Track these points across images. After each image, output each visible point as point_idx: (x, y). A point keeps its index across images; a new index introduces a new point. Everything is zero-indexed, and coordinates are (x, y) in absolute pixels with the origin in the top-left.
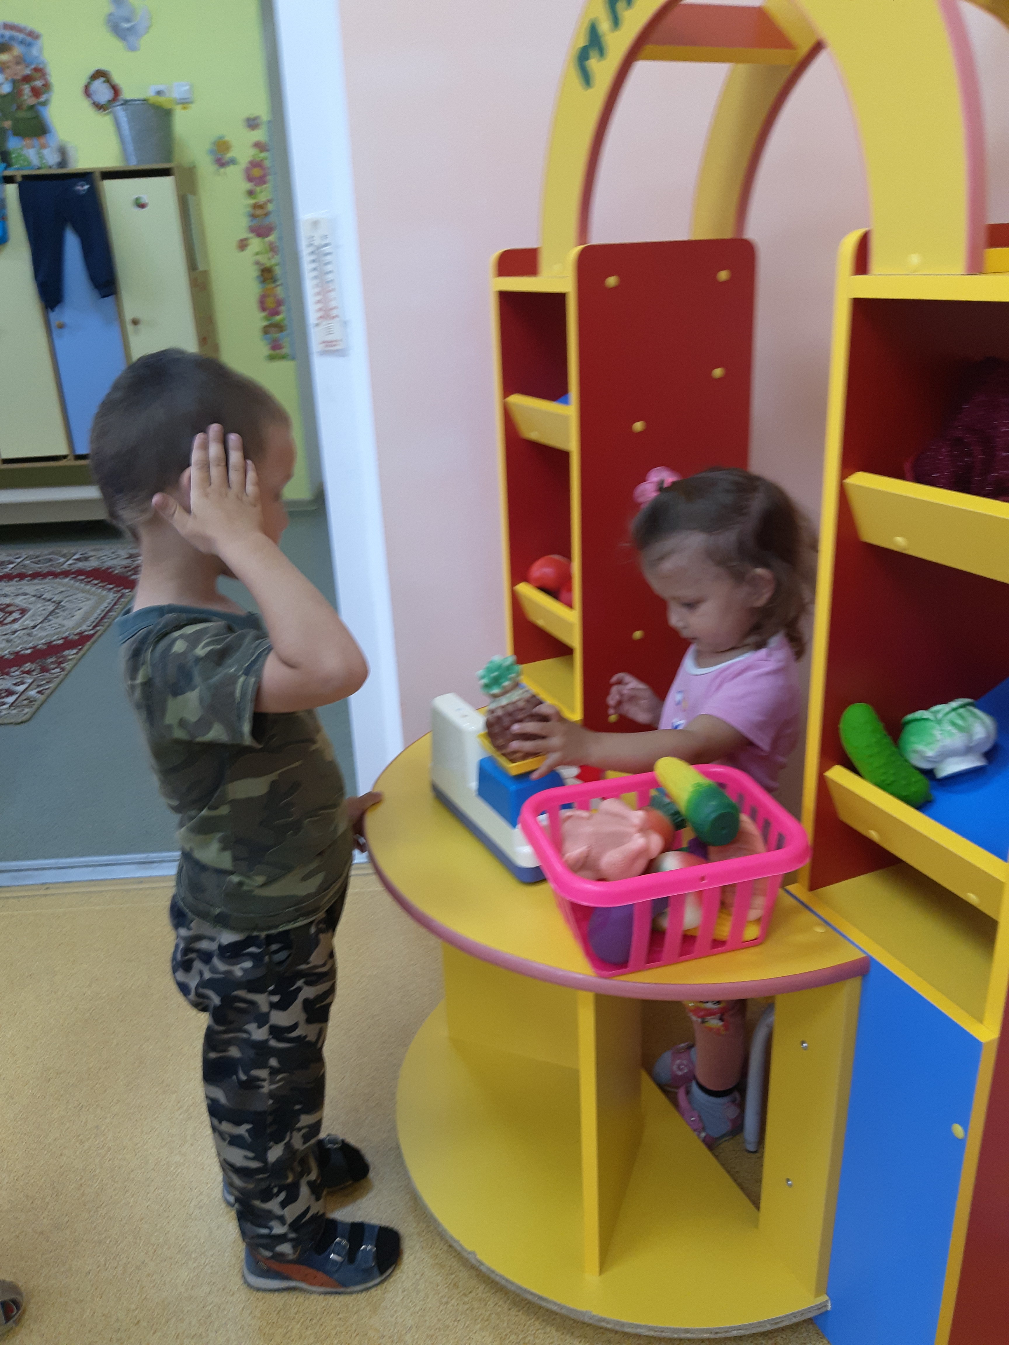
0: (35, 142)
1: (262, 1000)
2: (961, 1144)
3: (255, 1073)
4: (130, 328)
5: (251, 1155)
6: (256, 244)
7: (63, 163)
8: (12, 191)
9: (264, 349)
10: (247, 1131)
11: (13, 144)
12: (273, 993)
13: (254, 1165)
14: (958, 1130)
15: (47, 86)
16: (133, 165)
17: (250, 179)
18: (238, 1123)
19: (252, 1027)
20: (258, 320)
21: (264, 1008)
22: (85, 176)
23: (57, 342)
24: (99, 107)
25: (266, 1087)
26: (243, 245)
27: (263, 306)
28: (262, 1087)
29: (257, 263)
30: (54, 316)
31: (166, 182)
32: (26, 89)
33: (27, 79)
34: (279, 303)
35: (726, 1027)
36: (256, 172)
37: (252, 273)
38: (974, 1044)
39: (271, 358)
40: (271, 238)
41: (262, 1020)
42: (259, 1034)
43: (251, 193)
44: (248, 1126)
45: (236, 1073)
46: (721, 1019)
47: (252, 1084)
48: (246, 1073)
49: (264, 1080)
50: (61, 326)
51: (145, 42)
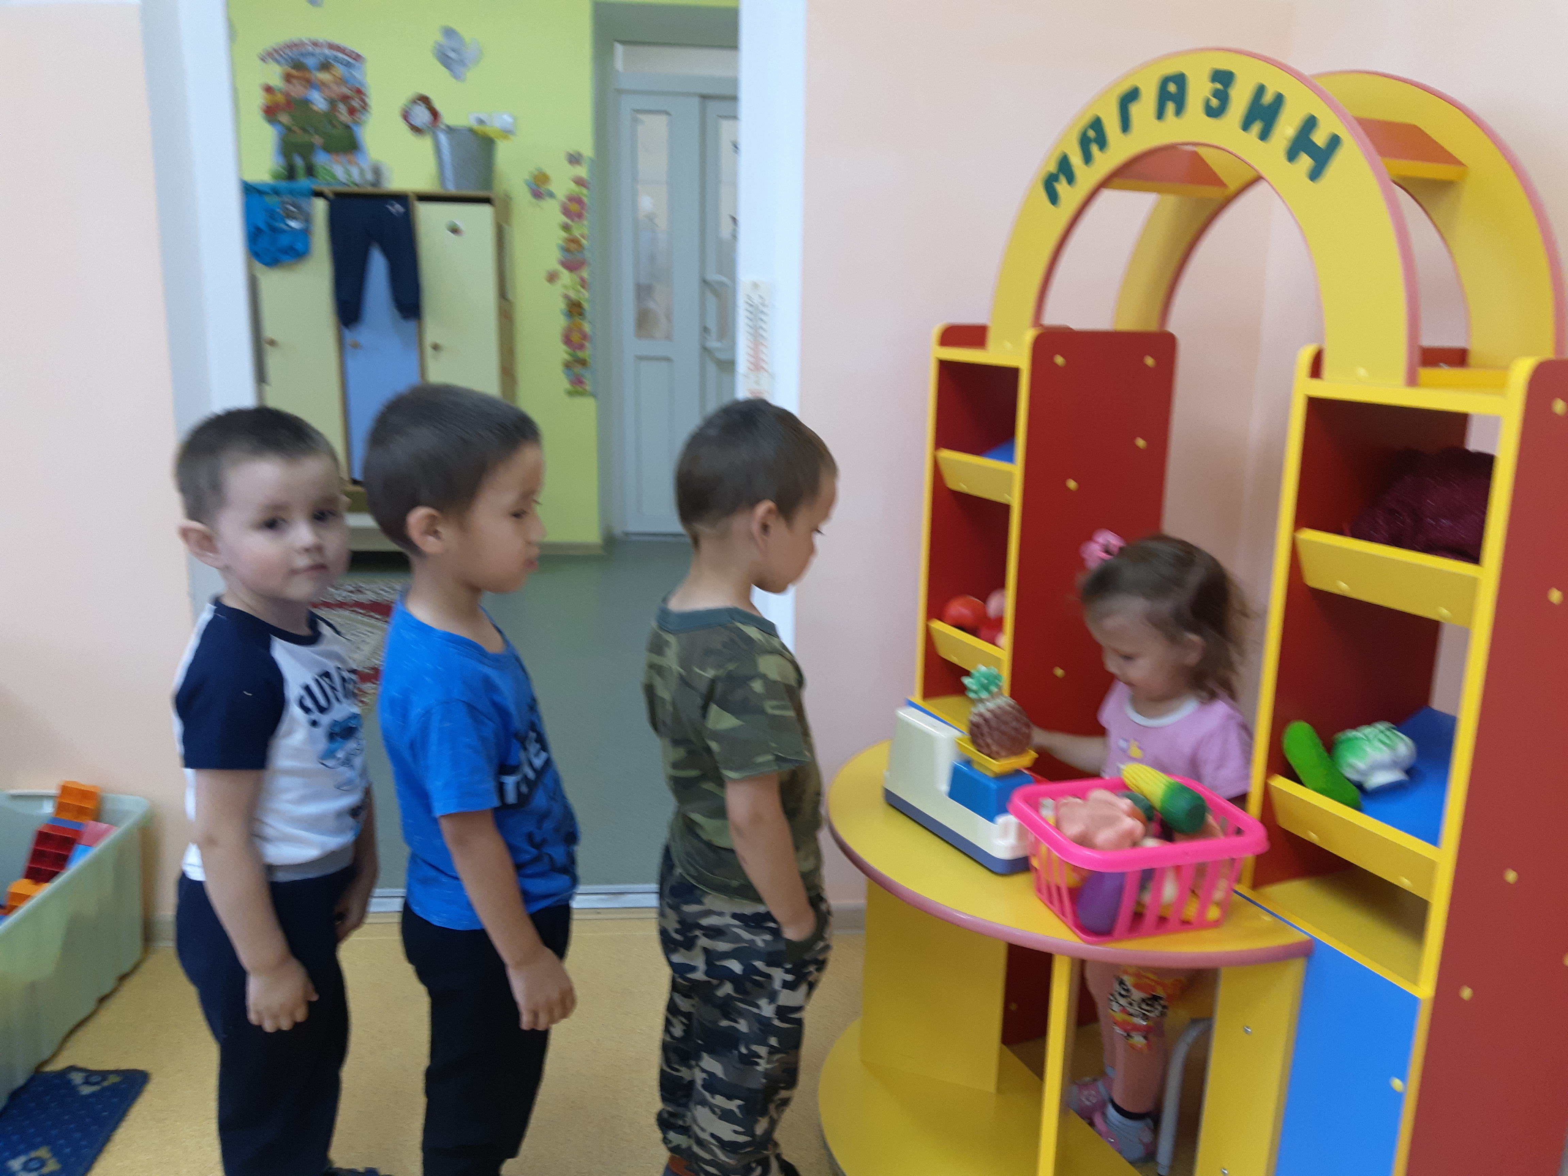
0: (342, 158)
1: (779, 975)
2: (1399, 1097)
3: (755, 1048)
4: (429, 351)
5: (740, 1129)
6: (566, 277)
7: (376, 183)
8: (320, 208)
9: (565, 384)
10: (739, 1107)
11: (321, 159)
12: (787, 971)
13: (742, 1139)
14: (1397, 1084)
15: (365, 106)
16: (452, 189)
17: (566, 212)
18: (730, 1098)
19: (763, 1002)
20: (562, 353)
21: (777, 985)
22: (401, 198)
23: (351, 364)
24: (416, 130)
25: (763, 1066)
26: (552, 277)
27: (567, 340)
28: (757, 1064)
29: (567, 297)
30: (350, 336)
31: (484, 212)
32: (342, 108)
33: (345, 99)
34: (584, 336)
35: (1149, 1045)
36: (574, 207)
37: (561, 305)
38: (1414, 1001)
39: (570, 394)
40: (585, 274)
41: (772, 997)
42: (767, 1009)
43: (566, 228)
44: (739, 1102)
45: (737, 1048)
46: (1145, 1038)
47: (750, 1060)
48: (747, 1048)
49: (760, 1057)
50: (356, 346)
51: (472, 75)
